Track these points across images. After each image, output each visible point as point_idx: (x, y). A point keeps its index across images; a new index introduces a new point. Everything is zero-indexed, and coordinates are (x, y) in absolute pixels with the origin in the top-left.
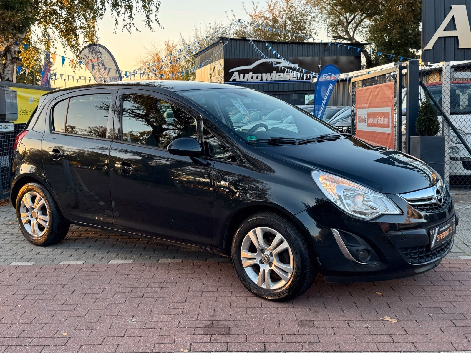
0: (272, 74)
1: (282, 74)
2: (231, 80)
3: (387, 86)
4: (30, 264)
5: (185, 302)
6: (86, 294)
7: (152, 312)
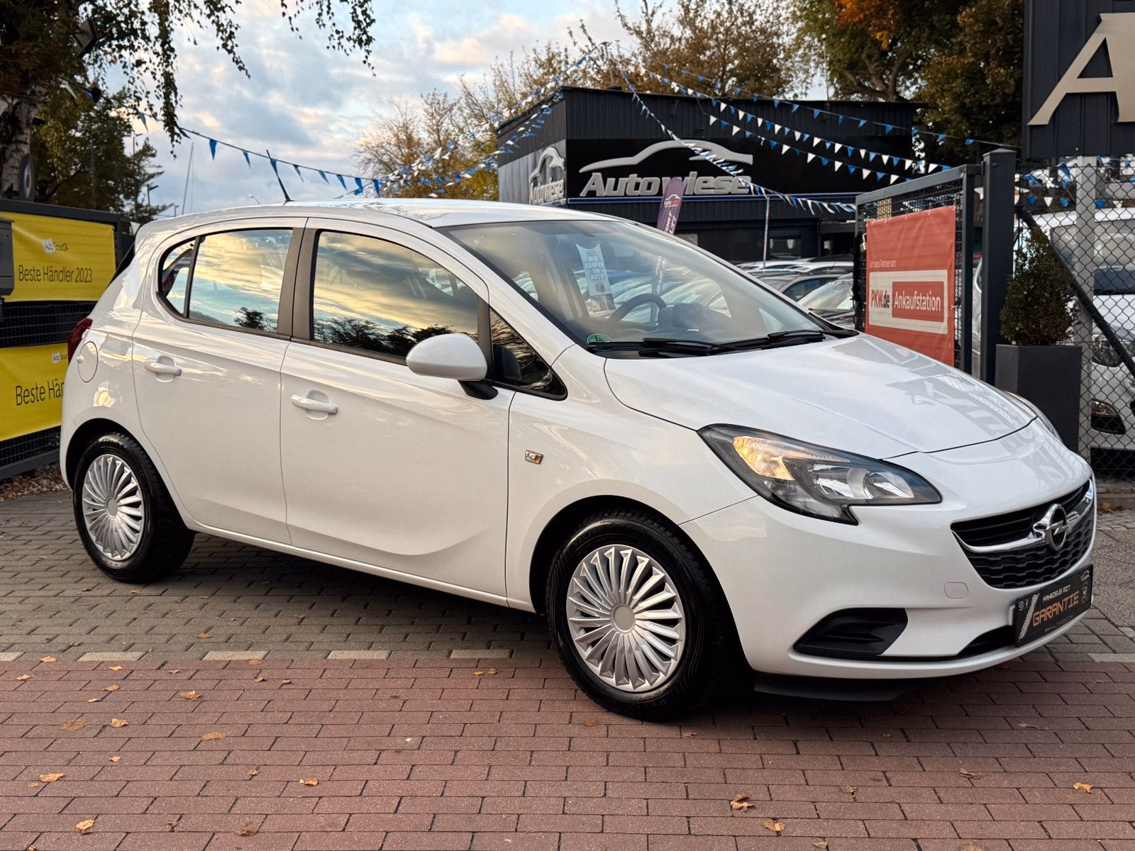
0: (686, 178)
1: (711, 179)
2: (583, 193)
3: (938, 215)
4: (6, 659)
5: (376, 764)
6: (130, 738)
7: (287, 789)
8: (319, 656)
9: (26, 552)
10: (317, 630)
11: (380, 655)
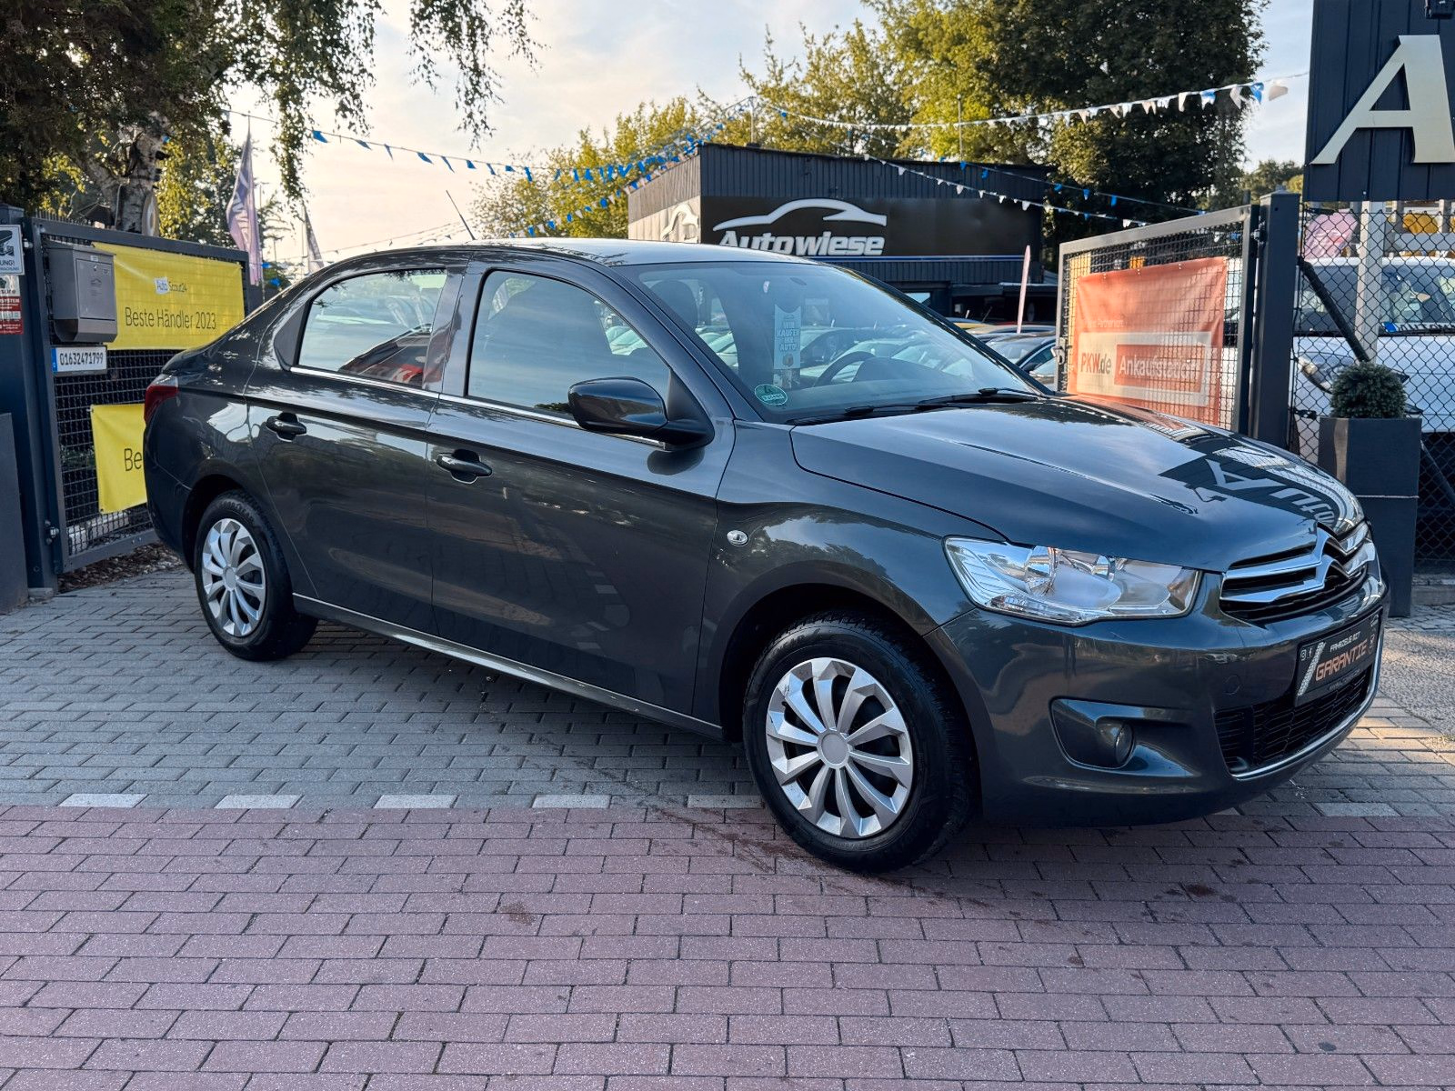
8: (521, 802)
9: (151, 649)
10: (513, 763)
11: (598, 801)
